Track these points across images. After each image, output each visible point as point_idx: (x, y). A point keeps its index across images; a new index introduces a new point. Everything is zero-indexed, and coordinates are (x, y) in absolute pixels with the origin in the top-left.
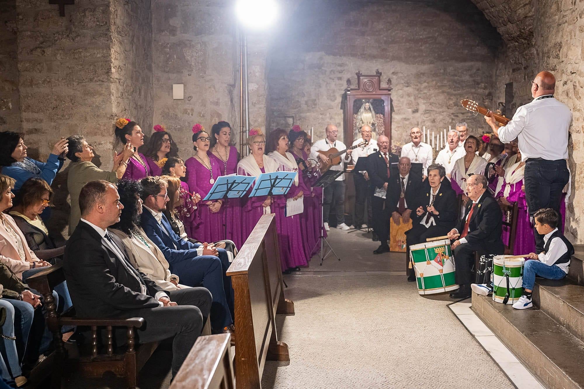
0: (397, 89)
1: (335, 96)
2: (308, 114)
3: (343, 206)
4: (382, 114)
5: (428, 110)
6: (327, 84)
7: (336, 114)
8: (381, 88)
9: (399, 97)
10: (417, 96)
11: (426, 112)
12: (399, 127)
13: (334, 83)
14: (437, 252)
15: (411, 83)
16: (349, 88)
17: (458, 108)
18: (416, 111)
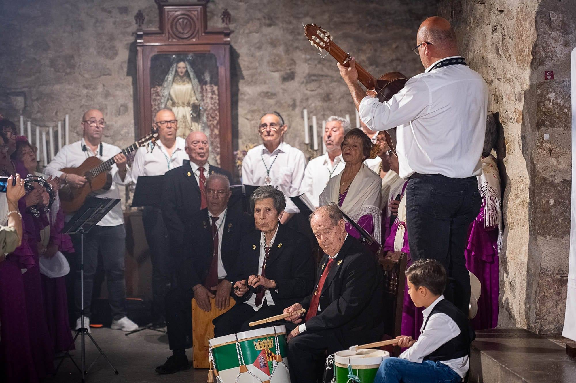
0: (247, 31)
1: (114, 47)
2: (57, 87)
3: (124, 281)
4: (216, 85)
5: (314, 75)
6: (97, 21)
7: (117, 85)
8: (209, 29)
9: (253, 49)
10: (292, 45)
11: (311, 78)
12: (253, 111)
13: (113, 20)
14: (259, 349)
15: (277, 18)
16: (141, 30)
17: (377, 69)
18: (289, 77)
